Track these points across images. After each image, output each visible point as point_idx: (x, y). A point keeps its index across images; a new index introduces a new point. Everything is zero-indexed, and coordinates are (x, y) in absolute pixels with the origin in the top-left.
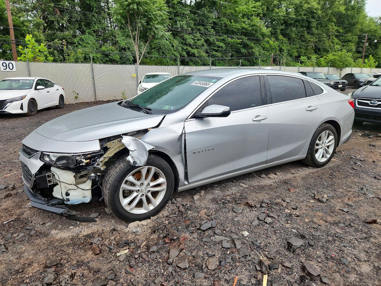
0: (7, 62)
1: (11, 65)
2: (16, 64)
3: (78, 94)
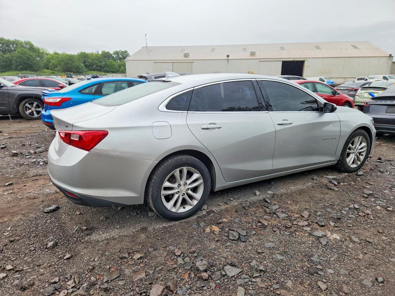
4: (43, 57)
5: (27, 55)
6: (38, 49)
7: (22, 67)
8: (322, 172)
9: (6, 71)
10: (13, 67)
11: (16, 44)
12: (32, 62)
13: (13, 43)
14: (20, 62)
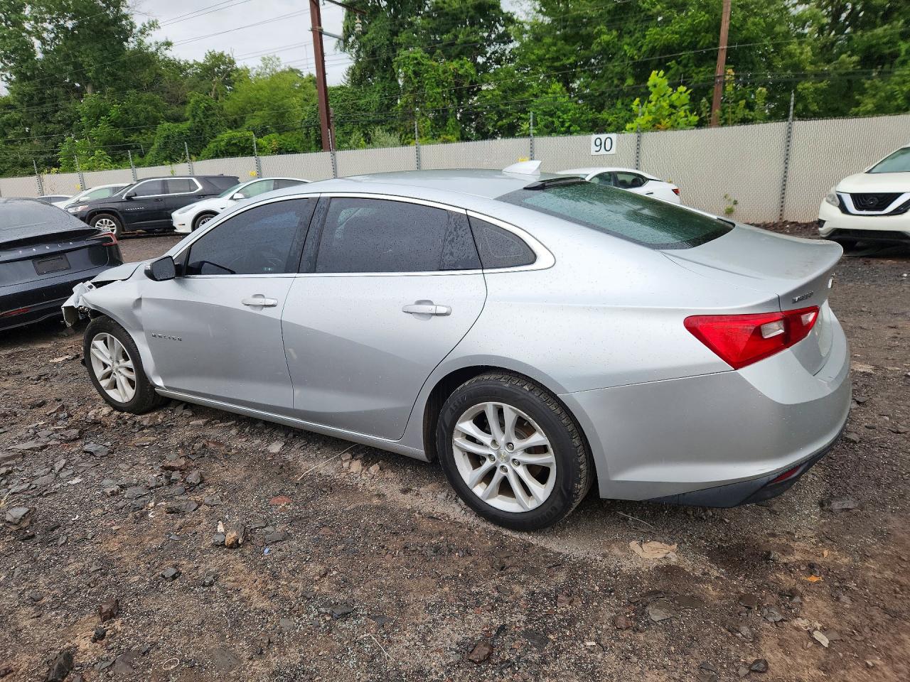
0: (603, 136)
1: (608, 142)
2: (618, 139)
3: (735, 203)
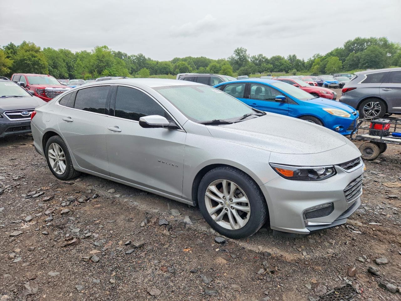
4: (395, 52)
5: (377, 52)
6: (392, 45)
7: (368, 65)
8: (157, 202)
9: (352, 70)
10: (360, 65)
11: (371, 42)
12: (379, 59)
13: (368, 41)
14: (368, 60)
